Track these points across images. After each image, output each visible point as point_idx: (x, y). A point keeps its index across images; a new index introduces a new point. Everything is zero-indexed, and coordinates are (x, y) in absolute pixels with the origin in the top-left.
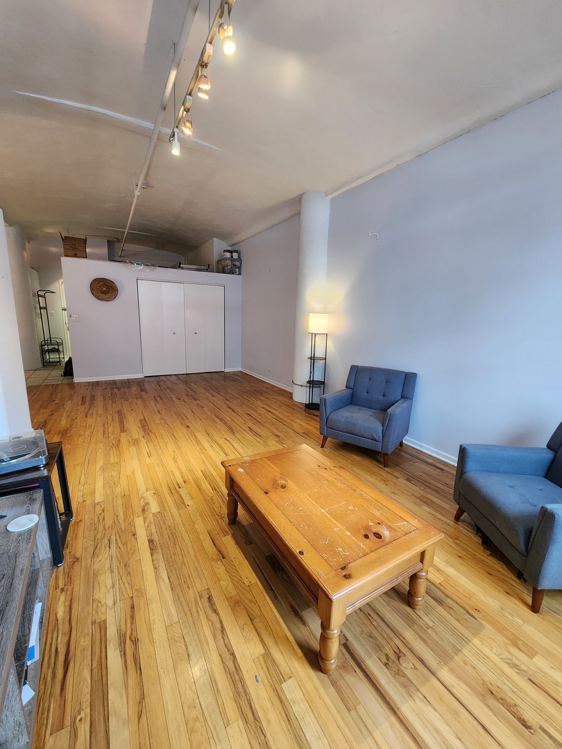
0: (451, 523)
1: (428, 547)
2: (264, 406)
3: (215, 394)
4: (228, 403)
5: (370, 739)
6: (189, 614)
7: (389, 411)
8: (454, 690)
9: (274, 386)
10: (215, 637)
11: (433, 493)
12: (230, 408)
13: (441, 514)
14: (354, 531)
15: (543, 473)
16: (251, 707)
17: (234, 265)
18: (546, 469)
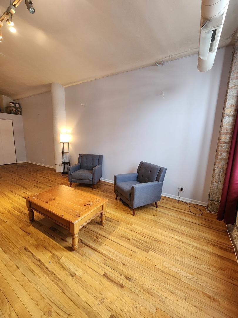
0: (115, 200)
1: (104, 204)
2: (42, 176)
3: (12, 174)
4: (21, 177)
5: (89, 260)
6: (16, 257)
7: (94, 169)
8: (112, 240)
9: (46, 167)
10: (30, 258)
11: (110, 193)
12: (23, 179)
13: (112, 199)
14: (81, 205)
15: (136, 180)
16: (48, 270)
17: (17, 110)
18: (136, 178)
